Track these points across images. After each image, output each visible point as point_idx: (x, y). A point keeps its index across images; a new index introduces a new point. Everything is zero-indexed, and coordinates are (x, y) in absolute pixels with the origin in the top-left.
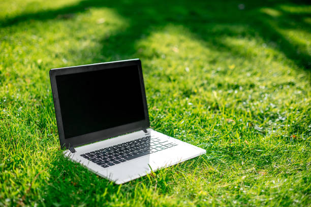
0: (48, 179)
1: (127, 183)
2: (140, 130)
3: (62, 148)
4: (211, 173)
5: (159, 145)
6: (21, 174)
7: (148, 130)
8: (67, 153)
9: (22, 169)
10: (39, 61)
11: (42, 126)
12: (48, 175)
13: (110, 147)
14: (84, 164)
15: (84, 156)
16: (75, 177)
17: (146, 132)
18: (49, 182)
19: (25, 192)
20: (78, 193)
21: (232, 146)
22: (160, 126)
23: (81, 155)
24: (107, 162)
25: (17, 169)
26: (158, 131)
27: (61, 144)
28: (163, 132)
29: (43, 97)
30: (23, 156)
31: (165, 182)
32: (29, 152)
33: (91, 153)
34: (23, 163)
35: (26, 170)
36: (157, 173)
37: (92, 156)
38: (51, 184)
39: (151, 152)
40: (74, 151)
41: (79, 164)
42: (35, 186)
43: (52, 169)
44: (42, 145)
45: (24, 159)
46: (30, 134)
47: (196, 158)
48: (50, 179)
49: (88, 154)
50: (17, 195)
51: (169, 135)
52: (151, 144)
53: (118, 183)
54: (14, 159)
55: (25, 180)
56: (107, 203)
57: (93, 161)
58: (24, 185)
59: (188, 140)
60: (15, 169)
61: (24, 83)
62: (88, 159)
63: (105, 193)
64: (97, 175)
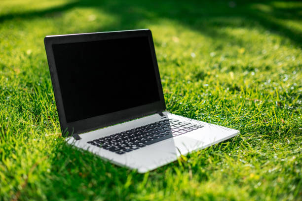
0: (49, 171)
1: (153, 171)
2: (154, 114)
3: (64, 135)
4: (252, 156)
5: (182, 128)
6: (14, 166)
7: (164, 113)
8: (71, 140)
9: (15, 160)
10: (29, 52)
11: (37, 112)
12: (49, 166)
13: (122, 133)
14: (94, 152)
15: (92, 143)
16: (84, 167)
17: (162, 115)
18: (50, 174)
19: (20, 188)
20: (90, 185)
21: (267, 125)
22: (177, 108)
23: (88, 142)
24: (121, 148)
25: (8, 159)
26: (176, 114)
27: (63, 129)
28: (183, 114)
29: (36, 83)
30: (14, 145)
31: (201, 168)
32: (22, 140)
33: (100, 139)
34: (15, 152)
35: (20, 161)
36: (188, 157)
37: (103, 142)
38: (54, 177)
39: (173, 135)
40: (78, 138)
41: (87, 151)
42: (33, 179)
43: (54, 159)
44: (38, 133)
45: (16, 148)
46: (22, 120)
47: (230, 140)
48: (52, 170)
49: (97, 141)
50: (9, 192)
51: (190, 118)
52: (172, 127)
53: (141, 171)
54: (4, 148)
55: (19, 172)
56: (132, 196)
57: (105, 147)
58: (18, 178)
59: (213, 122)
60: (5, 159)
61: (13, 73)
62: (98, 146)
63: (128, 183)
64: (112, 164)
